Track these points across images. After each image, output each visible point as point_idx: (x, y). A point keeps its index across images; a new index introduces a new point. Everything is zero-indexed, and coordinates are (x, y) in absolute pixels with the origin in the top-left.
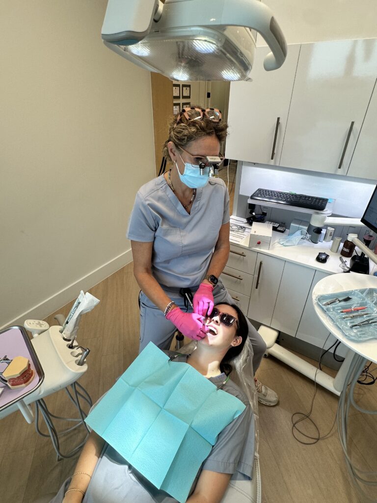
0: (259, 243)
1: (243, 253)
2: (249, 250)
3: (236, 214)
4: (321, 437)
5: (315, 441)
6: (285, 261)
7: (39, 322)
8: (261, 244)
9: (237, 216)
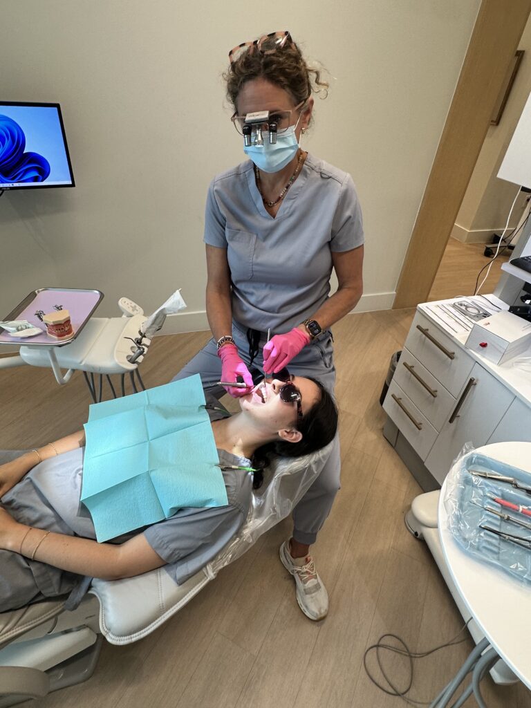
0: (484, 345)
1: (454, 353)
2: (465, 351)
3: (499, 294)
4: (406, 695)
5: (391, 690)
6: (515, 397)
7: (135, 306)
8: (485, 349)
9: (500, 298)
